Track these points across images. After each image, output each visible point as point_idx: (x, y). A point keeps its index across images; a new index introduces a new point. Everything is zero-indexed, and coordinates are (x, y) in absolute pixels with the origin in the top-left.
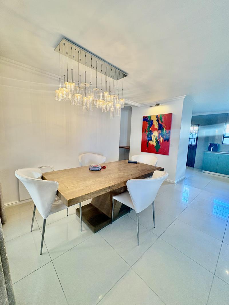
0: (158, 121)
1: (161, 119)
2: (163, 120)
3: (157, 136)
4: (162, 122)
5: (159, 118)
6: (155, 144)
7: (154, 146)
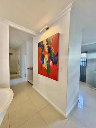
0: (47, 44)
1: (50, 42)
2: (51, 42)
3: (48, 59)
4: (51, 44)
5: (48, 41)
6: (46, 68)
7: (46, 69)
